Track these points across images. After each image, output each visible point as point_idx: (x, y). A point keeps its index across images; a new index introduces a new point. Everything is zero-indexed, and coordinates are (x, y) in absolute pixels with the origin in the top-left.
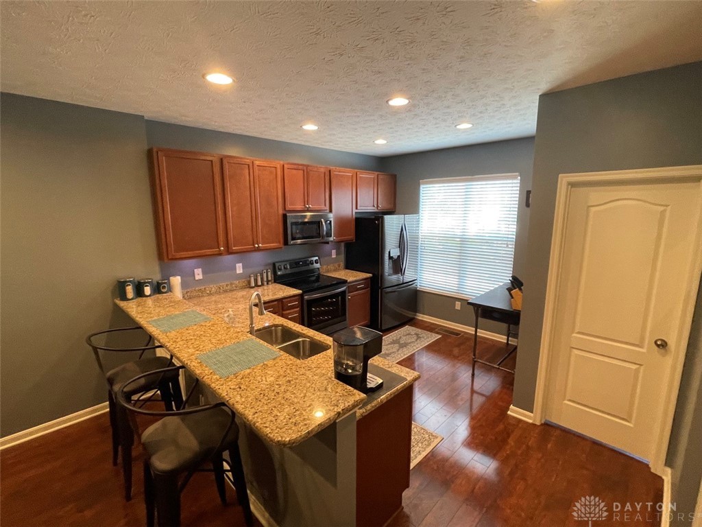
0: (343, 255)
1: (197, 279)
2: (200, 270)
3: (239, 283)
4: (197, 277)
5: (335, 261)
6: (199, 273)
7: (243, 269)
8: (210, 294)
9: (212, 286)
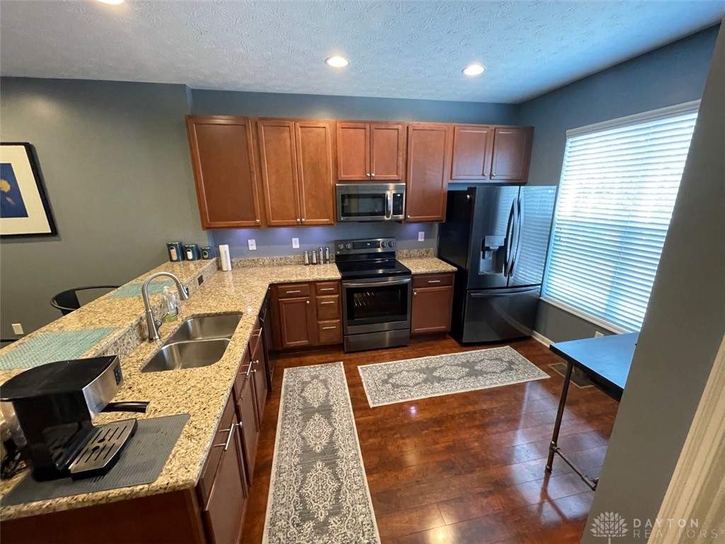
0: (436, 239)
1: (250, 249)
2: (254, 241)
3: (294, 258)
4: (251, 248)
5: (421, 245)
6: (252, 245)
7: (300, 243)
8: (264, 266)
9: (265, 258)
